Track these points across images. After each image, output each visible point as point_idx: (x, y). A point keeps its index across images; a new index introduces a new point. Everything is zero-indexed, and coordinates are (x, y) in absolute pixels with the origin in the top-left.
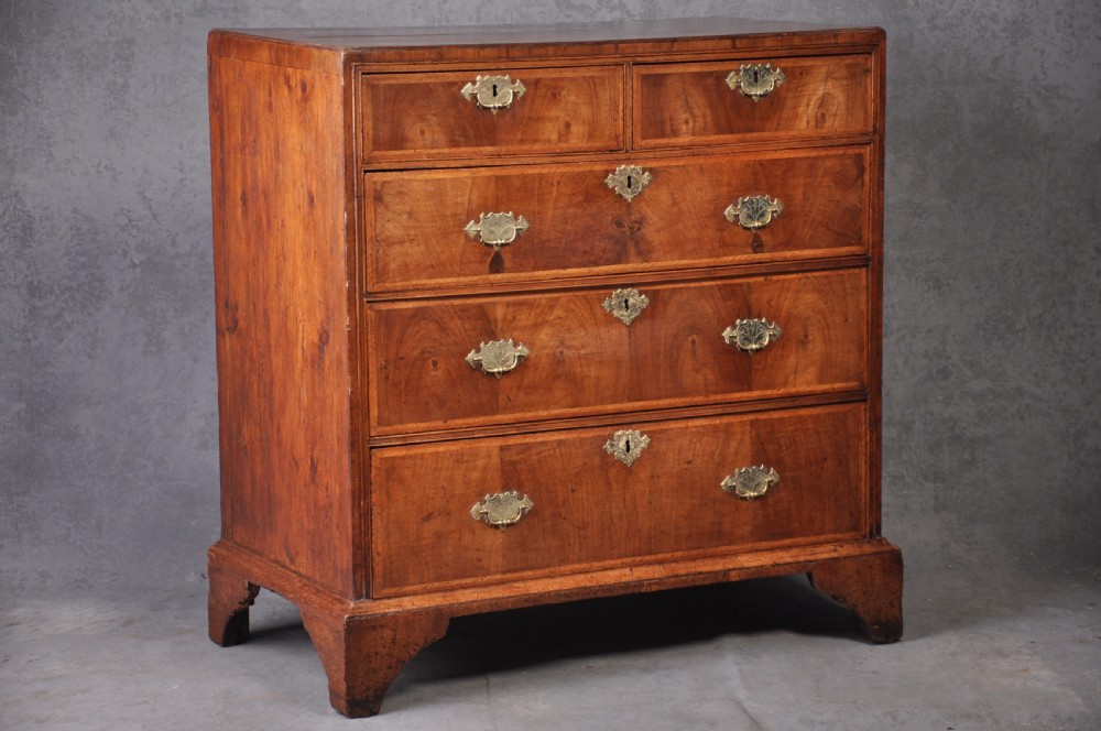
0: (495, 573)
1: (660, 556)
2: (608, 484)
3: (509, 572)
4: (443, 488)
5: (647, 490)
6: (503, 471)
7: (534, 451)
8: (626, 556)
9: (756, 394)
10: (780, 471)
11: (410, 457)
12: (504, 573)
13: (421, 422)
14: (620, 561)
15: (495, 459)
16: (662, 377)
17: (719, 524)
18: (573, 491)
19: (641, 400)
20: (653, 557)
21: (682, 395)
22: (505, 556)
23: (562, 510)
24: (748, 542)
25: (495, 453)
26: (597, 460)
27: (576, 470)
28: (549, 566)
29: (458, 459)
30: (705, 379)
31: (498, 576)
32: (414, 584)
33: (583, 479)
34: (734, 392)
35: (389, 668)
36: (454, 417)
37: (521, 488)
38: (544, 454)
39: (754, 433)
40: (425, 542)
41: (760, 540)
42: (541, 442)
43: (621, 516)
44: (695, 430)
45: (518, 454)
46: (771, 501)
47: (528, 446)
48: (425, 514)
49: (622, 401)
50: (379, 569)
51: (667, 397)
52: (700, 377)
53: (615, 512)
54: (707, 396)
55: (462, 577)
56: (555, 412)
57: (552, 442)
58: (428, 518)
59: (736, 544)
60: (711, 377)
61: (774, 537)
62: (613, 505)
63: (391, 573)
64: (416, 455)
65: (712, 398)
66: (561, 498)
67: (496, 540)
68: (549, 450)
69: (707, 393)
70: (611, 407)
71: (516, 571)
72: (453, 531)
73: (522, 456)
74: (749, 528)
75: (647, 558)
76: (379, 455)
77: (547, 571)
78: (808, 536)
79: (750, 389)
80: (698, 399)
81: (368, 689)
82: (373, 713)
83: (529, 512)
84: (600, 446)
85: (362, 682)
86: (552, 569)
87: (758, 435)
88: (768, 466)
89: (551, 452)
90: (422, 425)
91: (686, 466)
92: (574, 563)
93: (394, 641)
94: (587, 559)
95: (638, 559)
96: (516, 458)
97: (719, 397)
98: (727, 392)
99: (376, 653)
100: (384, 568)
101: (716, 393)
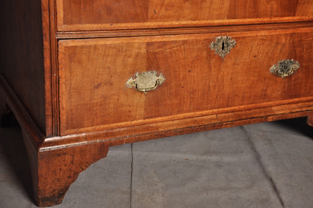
0: (139, 119)
1: (233, 108)
2: (210, 68)
3: (147, 118)
4: (109, 68)
5: (231, 72)
6: (148, 59)
7: (168, 47)
8: (215, 108)
9: (296, 18)
10: (301, 63)
11: (86, 47)
12: (145, 119)
13: (95, 23)
14: (211, 111)
15: (143, 51)
16: (248, 4)
17: (266, 90)
18: (189, 71)
19: (235, 18)
20: (229, 109)
21: (257, 16)
22: (145, 109)
23: (182, 83)
24: (278, 100)
25: (144, 46)
26: (205, 54)
27: (192, 59)
28: (171, 115)
29: (118, 49)
30: (272, 8)
31: (141, 121)
32: (88, 127)
33: (196, 64)
34: (286, 16)
35: (68, 177)
36: (118, 22)
37: (158, 69)
38: (174, 49)
39: (291, 41)
40: (96, 101)
41: (284, 99)
42: (172, 42)
43: (215, 86)
44: (261, 38)
45: (159, 47)
46: (293, 78)
47: (164, 44)
48: (96, 84)
49: (223, 19)
50: (64, 118)
51: (249, 18)
52: (269, 6)
53: (212, 84)
54: (271, 18)
55: (119, 122)
56: (184, 22)
57: (179, 41)
58: (98, 86)
59: (272, 101)
60: (275, 6)
61: (291, 97)
62: (211, 80)
63: (72, 120)
64: (90, 46)
65: (274, 19)
66: (181, 76)
67: (140, 100)
68: (177, 46)
69: (271, 16)
70: (216, 22)
71: (152, 117)
72: (114, 95)
73: (160, 49)
74: (280, 93)
75: (226, 109)
76: (64, 44)
77: (170, 117)
78: (308, 96)
79: (294, 15)
80: (266, 20)
81: (54, 190)
82: (57, 203)
83: (162, 83)
84: (207, 46)
85: (51, 187)
86: (173, 116)
87: (293, 42)
88: (295, 59)
89: (179, 48)
90: (95, 26)
91: (253, 58)
92: (185, 112)
93: (72, 162)
94: (194, 110)
95: (221, 110)
96: (157, 50)
97: (277, 19)
98: (282, 16)
99: (60, 170)
100: (67, 118)
101: (276, 16)
